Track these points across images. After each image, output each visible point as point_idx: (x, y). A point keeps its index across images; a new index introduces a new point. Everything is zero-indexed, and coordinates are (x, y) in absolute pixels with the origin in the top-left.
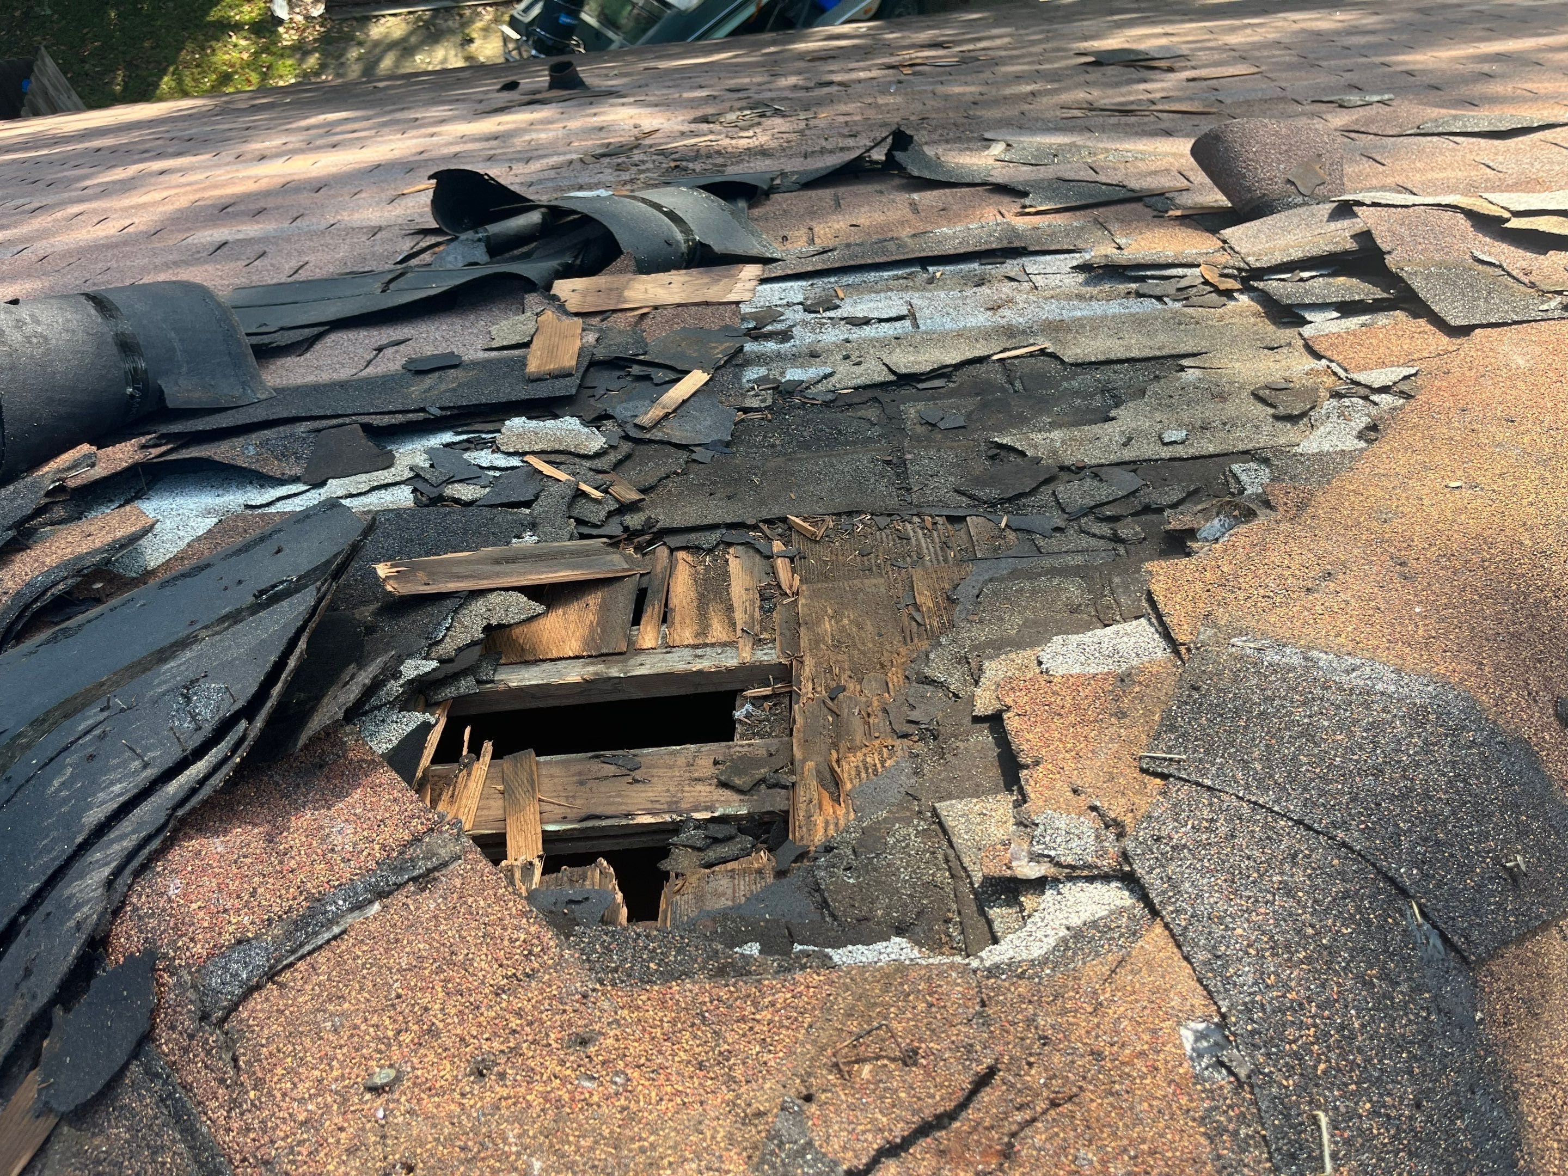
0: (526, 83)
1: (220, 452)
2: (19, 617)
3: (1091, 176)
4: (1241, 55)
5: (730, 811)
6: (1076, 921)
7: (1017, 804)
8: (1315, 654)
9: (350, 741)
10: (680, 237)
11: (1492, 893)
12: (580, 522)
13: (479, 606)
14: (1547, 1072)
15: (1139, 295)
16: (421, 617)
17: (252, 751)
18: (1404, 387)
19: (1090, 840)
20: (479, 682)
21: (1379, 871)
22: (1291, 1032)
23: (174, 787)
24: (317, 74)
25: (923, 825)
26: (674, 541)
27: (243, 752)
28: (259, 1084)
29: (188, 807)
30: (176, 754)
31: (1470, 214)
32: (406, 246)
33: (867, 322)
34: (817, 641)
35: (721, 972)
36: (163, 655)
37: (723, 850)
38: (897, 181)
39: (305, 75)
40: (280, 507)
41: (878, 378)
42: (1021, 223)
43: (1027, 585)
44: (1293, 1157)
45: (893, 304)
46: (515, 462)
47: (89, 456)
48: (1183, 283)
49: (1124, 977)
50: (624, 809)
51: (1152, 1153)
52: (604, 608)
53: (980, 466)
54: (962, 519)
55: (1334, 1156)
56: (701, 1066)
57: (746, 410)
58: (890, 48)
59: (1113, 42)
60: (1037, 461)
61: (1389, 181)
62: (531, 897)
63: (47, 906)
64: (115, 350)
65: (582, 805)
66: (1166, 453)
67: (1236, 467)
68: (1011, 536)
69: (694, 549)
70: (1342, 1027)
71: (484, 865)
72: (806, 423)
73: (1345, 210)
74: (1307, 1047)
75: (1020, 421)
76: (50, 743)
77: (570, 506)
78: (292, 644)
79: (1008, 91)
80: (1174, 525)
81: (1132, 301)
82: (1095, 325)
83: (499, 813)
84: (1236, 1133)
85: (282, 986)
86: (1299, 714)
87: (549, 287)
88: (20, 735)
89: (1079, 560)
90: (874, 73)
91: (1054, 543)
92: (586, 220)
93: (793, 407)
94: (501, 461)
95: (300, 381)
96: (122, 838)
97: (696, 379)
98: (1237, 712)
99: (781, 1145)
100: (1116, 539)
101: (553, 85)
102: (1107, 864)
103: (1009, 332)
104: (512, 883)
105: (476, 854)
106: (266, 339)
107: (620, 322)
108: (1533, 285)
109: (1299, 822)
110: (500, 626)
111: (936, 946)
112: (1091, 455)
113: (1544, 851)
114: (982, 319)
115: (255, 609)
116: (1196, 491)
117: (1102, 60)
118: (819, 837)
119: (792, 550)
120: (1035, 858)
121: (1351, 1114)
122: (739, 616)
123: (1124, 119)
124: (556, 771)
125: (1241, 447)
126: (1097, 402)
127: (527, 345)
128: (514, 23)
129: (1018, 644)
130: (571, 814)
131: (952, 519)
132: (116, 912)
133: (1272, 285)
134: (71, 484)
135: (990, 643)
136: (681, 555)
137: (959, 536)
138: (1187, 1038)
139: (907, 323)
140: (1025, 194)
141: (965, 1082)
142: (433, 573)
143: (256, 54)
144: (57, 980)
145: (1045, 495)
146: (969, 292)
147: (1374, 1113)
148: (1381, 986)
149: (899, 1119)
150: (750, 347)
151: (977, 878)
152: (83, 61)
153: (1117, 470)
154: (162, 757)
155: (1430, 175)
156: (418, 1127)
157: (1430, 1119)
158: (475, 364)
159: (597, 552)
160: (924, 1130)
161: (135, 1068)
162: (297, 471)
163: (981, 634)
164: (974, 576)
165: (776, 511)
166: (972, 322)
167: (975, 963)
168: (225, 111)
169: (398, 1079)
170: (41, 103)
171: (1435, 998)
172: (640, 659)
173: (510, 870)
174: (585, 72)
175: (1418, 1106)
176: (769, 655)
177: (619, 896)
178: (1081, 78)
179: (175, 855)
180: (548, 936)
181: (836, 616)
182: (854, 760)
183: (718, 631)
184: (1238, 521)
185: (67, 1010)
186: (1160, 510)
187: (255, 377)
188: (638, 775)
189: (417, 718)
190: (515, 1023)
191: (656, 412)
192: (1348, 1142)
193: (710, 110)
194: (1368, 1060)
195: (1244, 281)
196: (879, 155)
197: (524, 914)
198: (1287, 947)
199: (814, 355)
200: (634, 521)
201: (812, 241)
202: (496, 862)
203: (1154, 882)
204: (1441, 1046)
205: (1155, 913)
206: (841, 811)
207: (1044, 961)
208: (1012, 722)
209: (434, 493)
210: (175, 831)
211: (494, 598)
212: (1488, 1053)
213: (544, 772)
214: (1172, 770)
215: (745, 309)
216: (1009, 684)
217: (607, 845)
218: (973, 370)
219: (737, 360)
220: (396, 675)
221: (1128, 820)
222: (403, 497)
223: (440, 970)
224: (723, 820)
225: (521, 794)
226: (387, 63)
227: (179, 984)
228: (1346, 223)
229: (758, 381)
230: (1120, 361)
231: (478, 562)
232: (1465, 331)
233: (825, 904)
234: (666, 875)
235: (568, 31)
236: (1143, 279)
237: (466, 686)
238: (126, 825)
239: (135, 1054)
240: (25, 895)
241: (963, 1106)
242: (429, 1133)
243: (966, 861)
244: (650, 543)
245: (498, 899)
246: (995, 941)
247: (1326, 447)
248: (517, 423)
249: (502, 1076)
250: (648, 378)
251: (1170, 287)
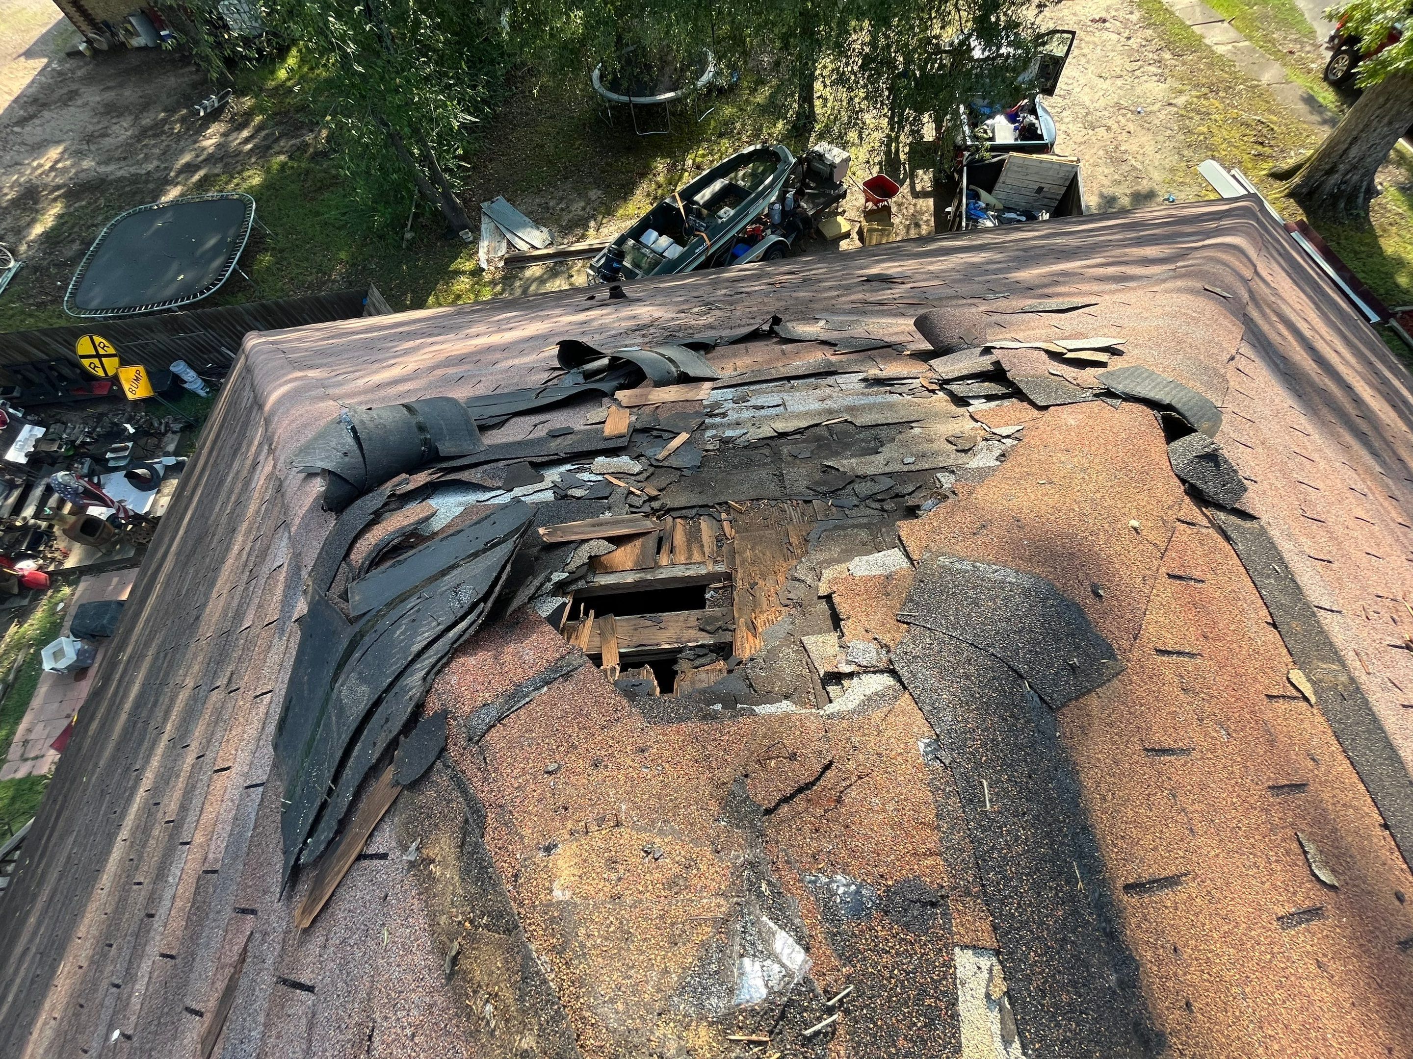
0: (598, 296)
1: (464, 476)
2: (378, 555)
3: (868, 336)
4: (935, 275)
5: (705, 642)
6: (868, 692)
7: (839, 638)
8: (978, 564)
9: (530, 611)
10: (674, 369)
11: (1063, 676)
12: (631, 506)
13: (586, 547)
14: (1093, 761)
15: (891, 393)
16: (560, 552)
17: (487, 617)
18: (1017, 435)
19: (874, 654)
20: (587, 582)
21: (1009, 667)
22: (969, 743)
23: (452, 634)
24: (501, 294)
25: (796, 648)
26: (675, 514)
27: (482, 618)
28: (496, 770)
29: (458, 643)
30: (452, 619)
31: (1047, 352)
32: (545, 376)
33: (763, 408)
34: (743, 561)
35: (704, 718)
36: (444, 573)
37: (702, 660)
38: (775, 340)
39: (496, 295)
40: (492, 501)
41: (769, 435)
42: (834, 359)
43: (842, 533)
44: (971, 801)
45: (775, 399)
46: (600, 478)
47: (406, 479)
48: (912, 387)
49: (891, 718)
50: (656, 642)
51: (906, 799)
52: (643, 546)
53: (818, 476)
54: (810, 501)
55: (991, 800)
56: (696, 761)
57: (707, 451)
58: (769, 275)
59: (875, 270)
60: (845, 473)
61: (1008, 336)
62: (615, 683)
63: (396, 689)
64: (416, 430)
65: (636, 640)
66: (905, 469)
67: (938, 475)
68: (834, 509)
69: (685, 518)
70: (993, 740)
71: (594, 669)
72: (736, 456)
73: (987, 351)
74: (977, 750)
75: (836, 454)
76: (394, 614)
77: (626, 498)
78: (504, 567)
79: (826, 295)
80: (910, 503)
81: (888, 395)
82: (871, 407)
83: (598, 644)
84: (944, 790)
85: (504, 725)
86: (971, 593)
87: (613, 395)
88: (380, 610)
89: (865, 520)
90: (763, 287)
91: (854, 512)
92: (629, 362)
93: (729, 449)
94: (593, 478)
95: (499, 442)
96: (430, 657)
97: (684, 437)
98: (942, 592)
99: (735, 797)
100: (883, 510)
101: (612, 296)
102: (882, 666)
103: (830, 412)
104: (606, 677)
105: (590, 664)
106: (483, 422)
107: (647, 410)
108: (1078, 385)
109: (972, 644)
110: (596, 556)
111: (803, 704)
112: (870, 471)
113: (1088, 656)
114: (816, 406)
115: (484, 551)
116: (920, 487)
117: (869, 279)
118: (747, 655)
119: (731, 517)
120: (849, 663)
121: (999, 781)
122: (707, 550)
123: (881, 308)
124: (624, 624)
125: (941, 465)
126: (872, 444)
127: (604, 422)
128: (592, 267)
129: (838, 561)
130: (631, 644)
131: (806, 502)
132: (428, 692)
133: (954, 387)
134: (398, 493)
135: (825, 561)
136: (678, 520)
137: (809, 510)
138: (921, 746)
139: (782, 408)
140: (836, 345)
141: (818, 768)
142: (564, 531)
143: (473, 286)
144: (401, 723)
145: (849, 489)
146: (810, 393)
147: (1009, 780)
148: (1011, 721)
149: (788, 785)
150: (708, 420)
151: (822, 674)
152: (391, 289)
153: (883, 477)
154: (446, 620)
155: (1028, 333)
156: (570, 790)
157: (1036, 783)
158: (580, 432)
159: (639, 520)
160: (800, 790)
161: (439, 764)
162: (500, 484)
163: (821, 557)
164: (816, 528)
165: (723, 499)
166: (812, 407)
167: (822, 712)
168: (459, 313)
169: (559, 768)
170: (372, 310)
171: (1036, 726)
172: (661, 570)
173: (605, 671)
174: (626, 290)
175: (1030, 777)
176: (721, 568)
177: (656, 683)
178: (861, 288)
179: (453, 665)
180: (625, 702)
181: (753, 549)
182: (763, 617)
183: (697, 557)
184: (940, 501)
185: (406, 737)
186: (903, 496)
187: (479, 440)
188: (662, 625)
189: (559, 601)
190: (611, 742)
191: (665, 453)
192: (997, 794)
193: (685, 307)
194: (1005, 756)
195: (941, 385)
196: (766, 327)
197: (613, 692)
198: (967, 703)
199: (738, 424)
200: (656, 505)
201: (736, 370)
202: (599, 666)
203: (904, 673)
204: (1039, 748)
205: (905, 688)
206: (757, 642)
207: (854, 711)
208: (836, 599)
209: (563, 493)
210: (453, 654)
211: (591, 542)
212: (1063, 752)
213: (618, 624)
214: (912, 620)
215: (705, 403)
216: (835, 581)
217: (648, 658)
218: (813, 430)
219: (702, 427)
220: (549, 580)
221: (891, 644)
222: (549, 496)
223: (575, 718)
224: (702, 646)
225: (609, 637)
226: (533, 288)
227: (459, 725)
228: (988, 357)
229: (712, 437)
230: (883, 425)
231: (585, 526)
232: (1046, 408)
233: (751, 686)
234: (676, 672)
235: (617, 270)
236: (892, 385)
237: (581, 584)
238: (431, 651)
239: (438, 758)
240: (385, 685)
241: (818, 779)
242: (574, 793)
243: (816, 664)
244: (664, 515)
245: (601, 685)
246: (831, 702)
247: (981, 465)
248: (601, 459)
249: (606, 766)
250: (661, 437)
251: (905, 389)
